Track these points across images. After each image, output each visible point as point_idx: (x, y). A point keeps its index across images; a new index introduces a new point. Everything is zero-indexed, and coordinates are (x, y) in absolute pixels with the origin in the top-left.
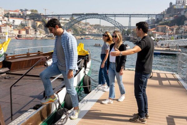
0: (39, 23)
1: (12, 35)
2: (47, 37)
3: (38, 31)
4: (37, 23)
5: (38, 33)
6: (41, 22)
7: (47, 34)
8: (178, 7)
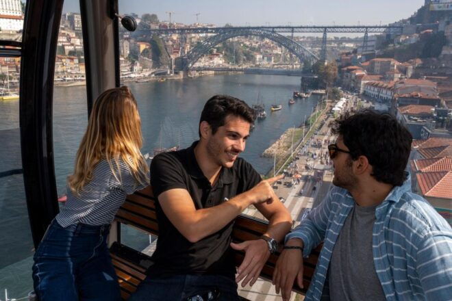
0: (143, 47)
1: (76, 77)
2: (153, 75)
3: (138, 64)
4: (139, 47)
5: (137, 67)
6: (148, 44)
7: (154, 70)
8: (440, 7)
